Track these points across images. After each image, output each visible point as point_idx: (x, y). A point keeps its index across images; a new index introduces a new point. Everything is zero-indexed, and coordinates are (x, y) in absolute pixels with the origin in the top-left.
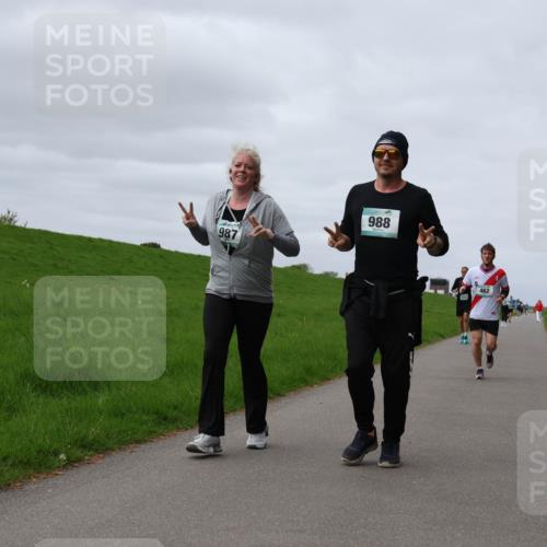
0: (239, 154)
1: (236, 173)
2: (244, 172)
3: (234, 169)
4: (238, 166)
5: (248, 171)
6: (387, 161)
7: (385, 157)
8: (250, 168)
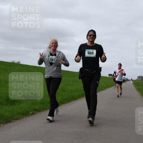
0: (52, 40)
1: (52, 45)
2: (54, 45)
3: (51, 45)
4: (53, 43)
5: (55, 45)
6: (92, 37)
7: (92, 36)
8: (56, 44)
